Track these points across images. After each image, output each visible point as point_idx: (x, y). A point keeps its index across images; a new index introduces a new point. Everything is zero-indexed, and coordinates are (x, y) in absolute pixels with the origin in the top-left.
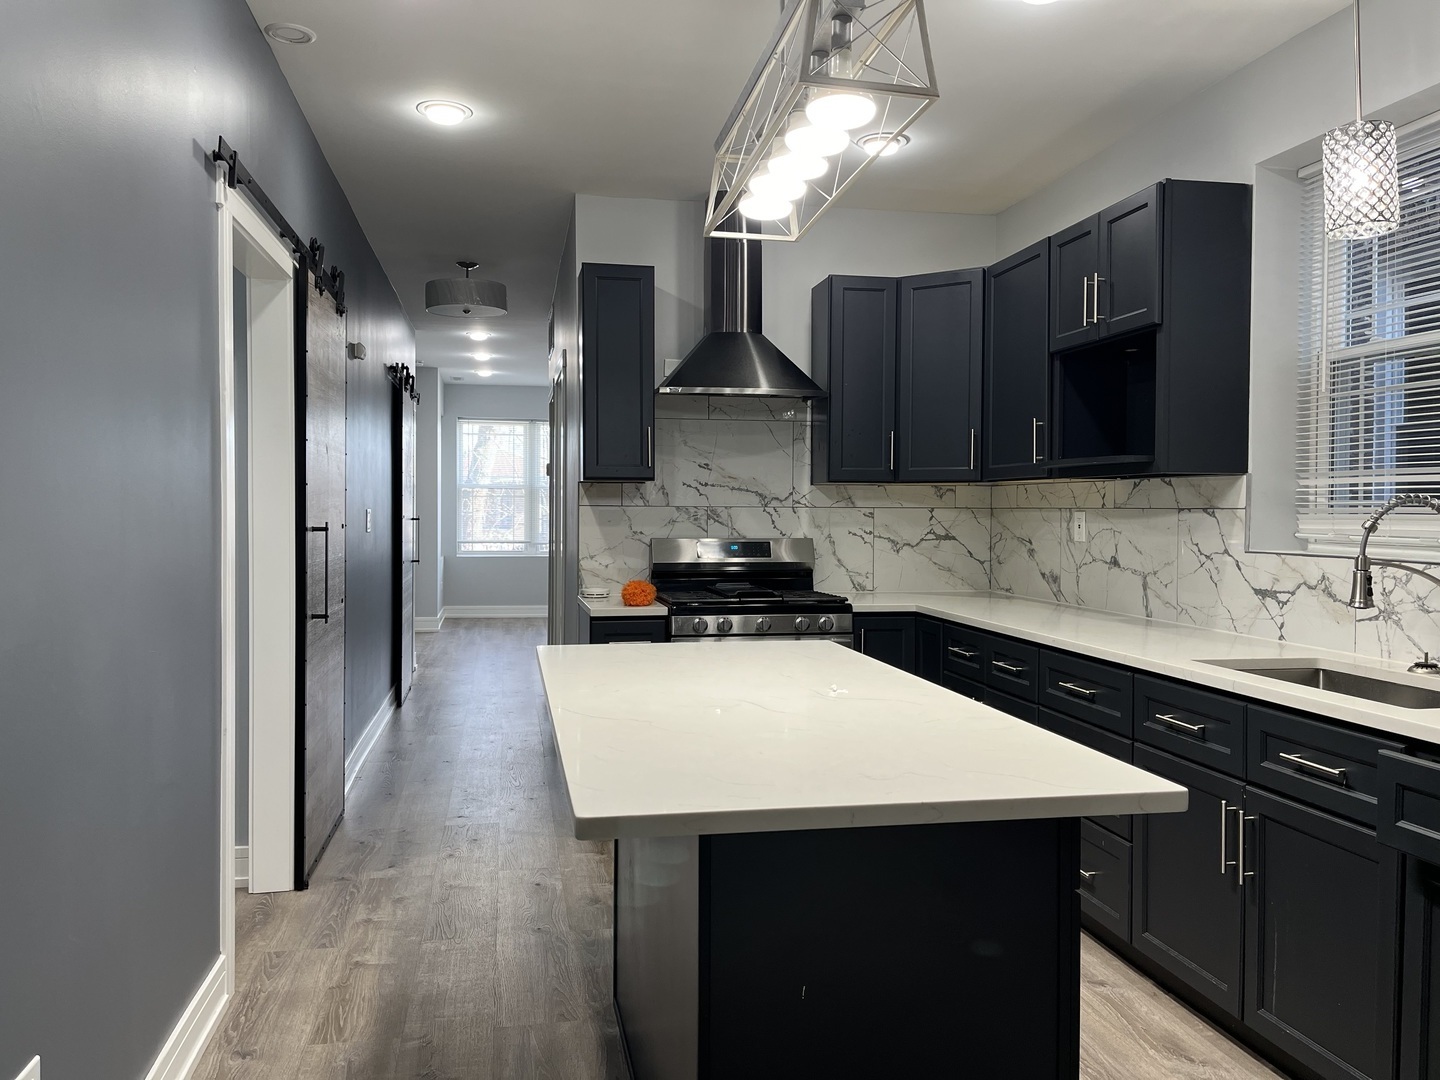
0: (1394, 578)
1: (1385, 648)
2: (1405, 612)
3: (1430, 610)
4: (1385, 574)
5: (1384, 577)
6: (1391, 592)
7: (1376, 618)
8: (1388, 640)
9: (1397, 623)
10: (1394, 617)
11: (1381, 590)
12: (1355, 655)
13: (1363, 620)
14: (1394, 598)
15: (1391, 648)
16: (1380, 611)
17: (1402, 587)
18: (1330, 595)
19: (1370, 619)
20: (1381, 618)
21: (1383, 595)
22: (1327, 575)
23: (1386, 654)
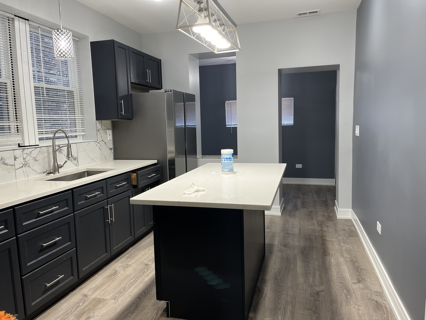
0: (26, 153)
1: (26, 175)
2: (31, 163)
3: (38, 160)
4: (23, 153)
5: (23, 154)
6: (26, 158)
7: (22, 167)
8: (26, 172)
9: (29, 166)
10: (28, 165)
11: (23, 158)
12: (16, 180)
13: (18, 169)
14: (27, 160)
15: (28, 174)
16: (23, 164)
17: (29, 156)
18: (5, 164)
19: (20, 168)
20: (24, 166)
21: (23, 159)
22: (3, 158)
23: (26, 176)
